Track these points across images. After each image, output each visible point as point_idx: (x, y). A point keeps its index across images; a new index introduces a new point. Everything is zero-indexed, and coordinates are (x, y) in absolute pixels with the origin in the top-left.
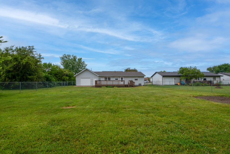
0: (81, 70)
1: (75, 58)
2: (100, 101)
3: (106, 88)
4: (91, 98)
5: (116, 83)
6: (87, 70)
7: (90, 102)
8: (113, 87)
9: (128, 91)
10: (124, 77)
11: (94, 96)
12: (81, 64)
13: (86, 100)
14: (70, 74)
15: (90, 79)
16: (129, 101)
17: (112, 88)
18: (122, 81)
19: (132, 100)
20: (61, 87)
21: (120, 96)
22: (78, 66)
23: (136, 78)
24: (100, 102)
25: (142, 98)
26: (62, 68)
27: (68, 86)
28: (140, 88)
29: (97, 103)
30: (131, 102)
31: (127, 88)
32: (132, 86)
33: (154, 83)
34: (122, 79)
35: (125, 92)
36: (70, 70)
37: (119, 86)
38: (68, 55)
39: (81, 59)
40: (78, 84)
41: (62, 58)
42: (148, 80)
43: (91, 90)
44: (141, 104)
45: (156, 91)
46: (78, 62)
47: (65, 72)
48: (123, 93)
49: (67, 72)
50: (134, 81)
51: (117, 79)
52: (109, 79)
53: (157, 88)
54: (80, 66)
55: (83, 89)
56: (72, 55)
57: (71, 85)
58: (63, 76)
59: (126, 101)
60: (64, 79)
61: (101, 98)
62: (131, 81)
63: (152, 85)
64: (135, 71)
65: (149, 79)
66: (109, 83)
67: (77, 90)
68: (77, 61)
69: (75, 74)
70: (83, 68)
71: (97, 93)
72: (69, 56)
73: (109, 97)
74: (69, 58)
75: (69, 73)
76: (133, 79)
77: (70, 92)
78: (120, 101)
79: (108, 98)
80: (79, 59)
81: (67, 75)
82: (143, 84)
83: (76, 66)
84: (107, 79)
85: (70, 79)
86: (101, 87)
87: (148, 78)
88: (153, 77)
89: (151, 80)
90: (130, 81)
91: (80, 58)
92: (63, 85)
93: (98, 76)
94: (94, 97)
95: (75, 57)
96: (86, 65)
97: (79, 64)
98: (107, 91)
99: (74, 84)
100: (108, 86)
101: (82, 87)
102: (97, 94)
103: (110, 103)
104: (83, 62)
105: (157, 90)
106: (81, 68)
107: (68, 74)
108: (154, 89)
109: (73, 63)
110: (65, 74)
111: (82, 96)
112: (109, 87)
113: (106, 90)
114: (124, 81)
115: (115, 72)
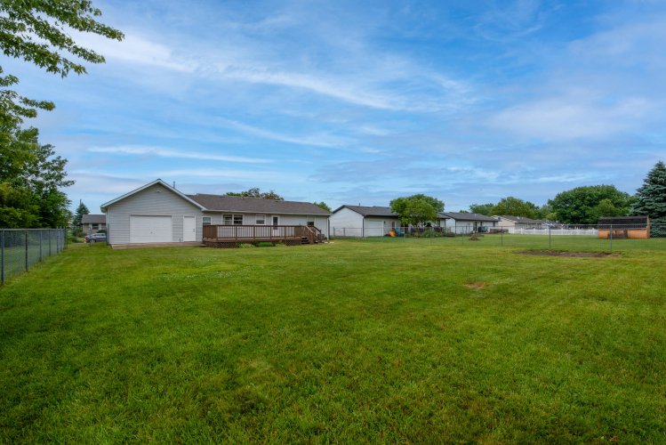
3: (254, 248)
8: (274, 245)
10: (281, 215)
15: (168, 221)
18: (275, 227)
23: (310, 220)
34: (275, 220)
37: (287, 242)
40: (116, 238)
51: (262, 222)
52: (238, 221)
76: (304, 223)
84: (233, 219)
86: (239, 247)
93: (204, 209)
100: (259, 242)
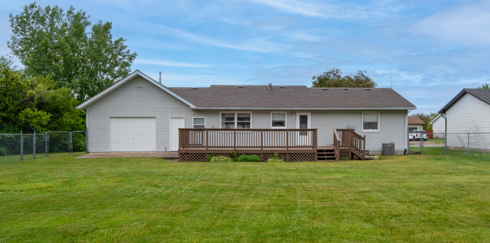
0: (109, 83)
1: (79, 22)
2: (219, 222)
3: (231, 164)
4: (173, 208)
5: (275, 141)
6: (138, 78)
7: (177, 229)
8: (264, 160)
9: (338, 176)
10: (314, 112)
11: (188, 202)
12: (109, 51)
13: (154, 217)
14: (54, 98)
15: (152, 123)
16: (358, 224)
17: (259, 166)
18: (303, 131)
19: (369, 219)
20: (18, 157)
21: (310, 202)
22: (94, 59)
23: (371, 119)
24: (221, 228)
25: (416, 209)
26: (18, 69)
27: (51, 155)
28: (388, 163)
29: (207, 230)
30: (368, 226)
31: (331, 165)
32: (353, 157)
33: (452, 142)
34: (304, 120)
35: (328, 180)
36: (55, 79)
37: (291, 155)
38: (48, 9)
39: (108, 26)
40: (95, 145)
41: (21, 23)
42: (420, 129)
43: (164, 170)
44: (419, 236)
45: (474, 178)
46: (91, 43)
47: (32, 87)
48: (317, 189)
49: (42, 88)
50: (360, 131)
51: (282, 123)
52: (244, 122)
53: (472, 166)
54: (105, 63)
55: (124, 169)
56: (65, 12)
57: (64, 149)
58: (23, 105)
59: (344, 225)
60: (27, 124)
61: (221, 211)
62: (348, 133)
63: (446, 152)
64: (362, 83)
65: (425, 123)
66: (246, 140)
67: (99, 174)
68: (89, 36)
69: (81, 100)
70: (117, 69)
71: (197, 185)
72: (55, 13)
73: (259, 203)
74: (52, 24)
75: (52, 92)
76: (357, 124)
77: (68, 183)
78: (316, 224)
79: (253, 208)
80: (96, 29)
81: (41, 105)
82: (401, 146)
83: (85, 62)
84: (236, 121)
85: (55, 124)
86: (209, 160)
87: (421, 117)
88: (450, 114)
89: (438, 127)
90: (343, 131)
91: (103, 24)
92: (28, 150)
93: (192, 106)
94: (188, 206)
95: (78, 17)
96: (132, 58)
97: (99, 52)
98: (243, 179)
99: (79, 148)
100: (238, 154)
101: (119, 159)
102: (196, 191)
103: (271, 232)
104: (117, 42)
105: (475, 172)
106: (109, 71)
107: (47, 99)
108: (461, 167)
109: (73, 46)
110: (32, 99)
111: (128, 200)
112: (245, 160)
113: (235, 174)
114: (314, 131)
115: (271, 89)
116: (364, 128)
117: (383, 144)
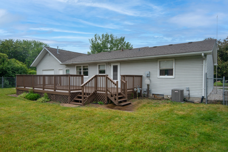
10: (122, 63)
34: (116, 68)
50: (156, 77)
51: (104, 71)
52: (86, 71)
76: (153, 71)
82: (197, 92)
93: (61, 63)
116: (160, 75)
117: (172, 90)
